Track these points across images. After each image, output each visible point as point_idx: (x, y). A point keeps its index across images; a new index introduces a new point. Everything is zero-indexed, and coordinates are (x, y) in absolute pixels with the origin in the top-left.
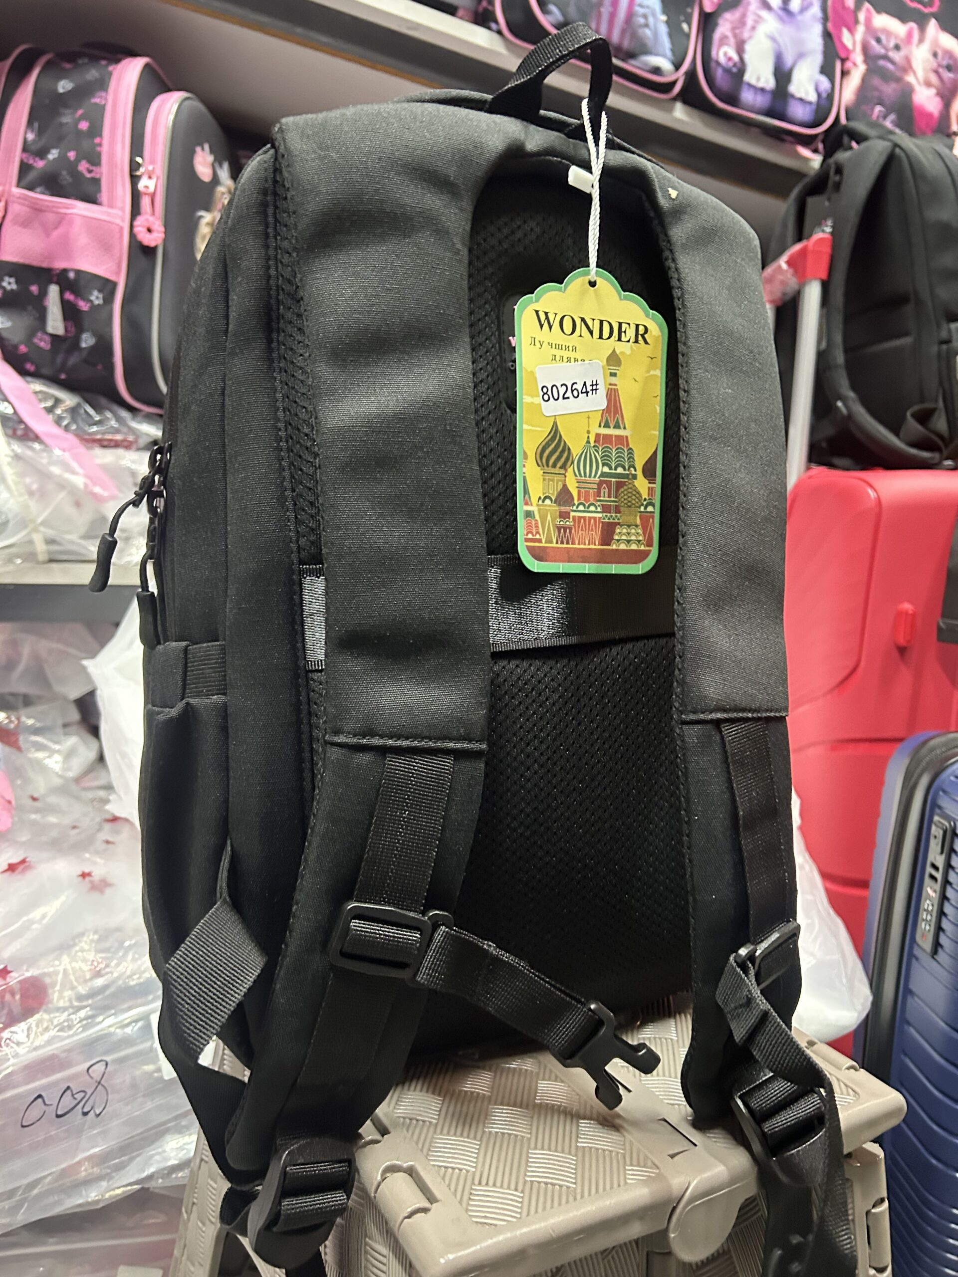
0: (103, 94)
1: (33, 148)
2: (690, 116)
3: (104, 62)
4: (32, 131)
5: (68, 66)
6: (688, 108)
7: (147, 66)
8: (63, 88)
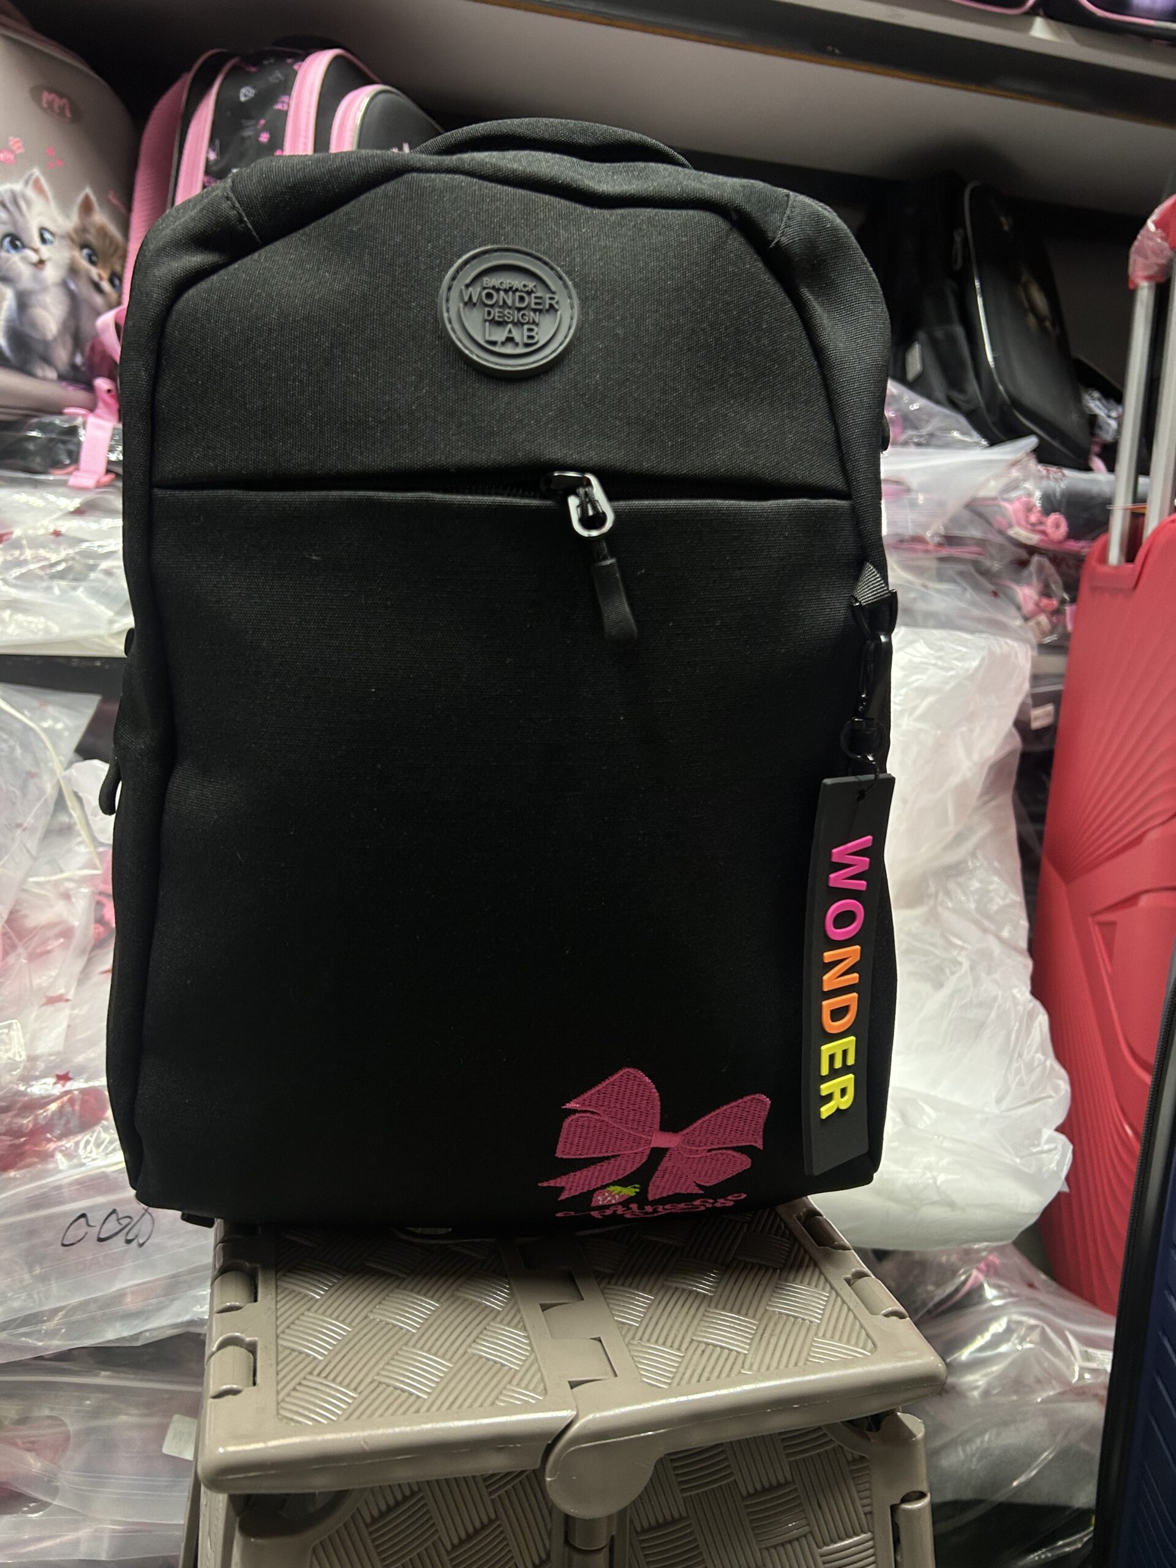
0: (285, 98)
1: (215, 169)
2: (1055, 32)
3: (289, 61)
4: (214, 150)
5: (253, 69)
6: (1053, 23)
7: (336, 58)
8: (245, 96)
